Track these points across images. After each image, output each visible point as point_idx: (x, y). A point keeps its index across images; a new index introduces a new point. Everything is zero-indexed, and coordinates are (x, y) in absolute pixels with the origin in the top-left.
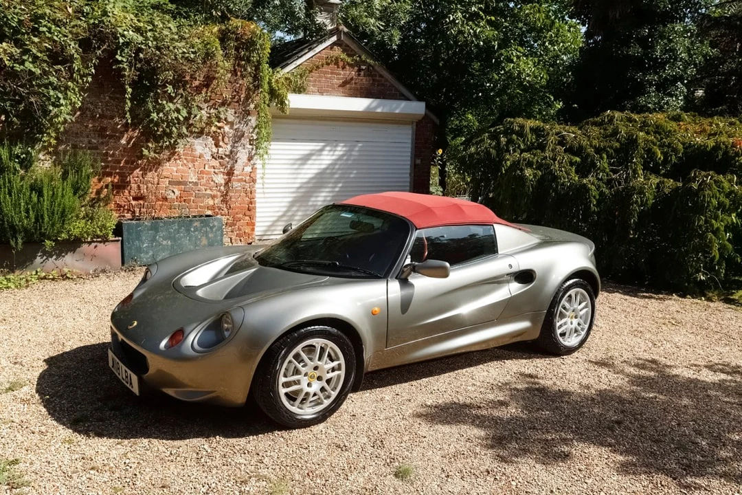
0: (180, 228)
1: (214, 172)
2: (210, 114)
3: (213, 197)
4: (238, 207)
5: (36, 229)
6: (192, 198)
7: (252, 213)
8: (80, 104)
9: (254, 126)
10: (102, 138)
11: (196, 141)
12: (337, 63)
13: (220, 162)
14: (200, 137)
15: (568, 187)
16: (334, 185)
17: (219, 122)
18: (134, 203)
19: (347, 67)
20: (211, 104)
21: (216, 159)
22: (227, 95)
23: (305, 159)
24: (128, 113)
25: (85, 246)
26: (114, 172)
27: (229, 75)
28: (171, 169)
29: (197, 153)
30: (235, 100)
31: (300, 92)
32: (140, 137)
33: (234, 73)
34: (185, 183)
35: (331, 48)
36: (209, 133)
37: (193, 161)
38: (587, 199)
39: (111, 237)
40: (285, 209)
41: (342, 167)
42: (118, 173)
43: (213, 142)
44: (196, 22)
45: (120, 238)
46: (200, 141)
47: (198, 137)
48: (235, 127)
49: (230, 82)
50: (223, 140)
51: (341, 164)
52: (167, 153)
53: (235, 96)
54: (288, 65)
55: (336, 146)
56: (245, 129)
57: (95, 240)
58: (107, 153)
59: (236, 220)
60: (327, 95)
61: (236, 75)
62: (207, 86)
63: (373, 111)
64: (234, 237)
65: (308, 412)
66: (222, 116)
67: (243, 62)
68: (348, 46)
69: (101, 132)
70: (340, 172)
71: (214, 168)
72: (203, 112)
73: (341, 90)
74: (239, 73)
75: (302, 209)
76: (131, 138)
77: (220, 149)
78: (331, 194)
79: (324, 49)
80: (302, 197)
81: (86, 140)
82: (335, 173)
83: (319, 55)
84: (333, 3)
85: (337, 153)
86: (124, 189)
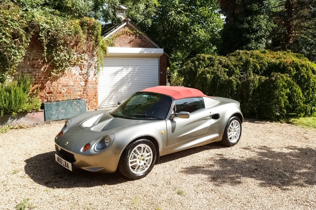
0: (68, 105)
1: (81, 81)
2: (78, 57)
3: (80, 91)
4: (91, 95)
5: (9, 108)
6: (72, 92)
7: (97, 97)
8: (25, 55)
9: (96, 61)
10: (33, 68)
12: (127, 34)
13: (83, 77)
14: (74, 66)
15: (224, 81)
16: (128, 84)
17: (82, 60)
18: (47, 95)
19: (131, 35)
20: (78, 52)
21: (81, 75)
22: (85, 48)
23: (116, 73)
24: (46, 58)
25: (29, 114)
26: (39, 82)
27: (85, 40)
28: (63, 80)
29: (73, 73)
30: (88, 51)
31: (112, 46)
32: (49, 67)
34: (68, 86)
35: (124, 28)
36: (78, 64)
37: (72, 77)
38: (232, 85)
39: (40, 110)
40: (108, 95)
42: (40, 83)
43: (80, 68)
44: (68, 18)
45: (44, 110)
46: (74, 68)
47: (73, 67)
48: (88, 62)
49: (86, 43)
51: (131, 75)
52: (60, 74)
53: (88, 49)
54: (106, 35)
55: (128, 68)
56: (92, 63)
57: (33, 111)
58: (36, 74)
59: (90, 100)
60: (123, 47)
61: (88, 40)
62: (76, 45)
63: (142, 53)
64: (89, 107)
65: (140, 173)
66: (83, 57)
67: (91, 35)
68: (131, 27)
69: (33, 66)
70: (130, 78)
71: (80, 79)
72: (75, 56)
73: (129, 44)
74: (89, 40)
75: (115, 94)
76: (46, 68)
77: (83, 71)
78: (127, 88)
79: (121, 28)
80: (115, 89)
81: (27, 69)
82: (128, 79)
83: (119, 30)
84: (124, 9)
85: (129, 71)
86: (43, 89)
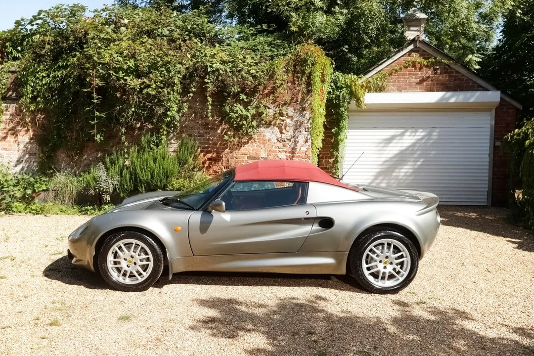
1: (279, 151)
2: (276, 111)
9: (308, 118)
10: (206, 129)
11: (266, 130)
12: (414, 66)
13: (283, 144)
14: (269, 127)
16: (413, 163)
17: (282, 116)
18: (224, 170)
19: (424, 68)
20: (276, 104)
21: (280, 142)
23: (388, 141)
24: (209, 114)
26: (212, 150)
27: (290, 84)
28: (249, 148)
29: (267, 138)
30: (294, 101)
31: (380, 91)
32: (229, 128)
33: (293, 83)
34: (258, 158)
35: (409, 55)
36: (275, 124)
37: (264, 144)
41: (420, 148)
42: (215, 151)
43: (278, 131)
46: (269, 129)
47: (267, 127)
48: (295, 119)
49: (290, 89)
50: (285, 129)
51: (420, 146)
52: (245, 139)
53: (294, 98)
55: (416, 132)
56: (302, 121)
58: (209, 139)
60: (405, 92)
61: (295, 84)
62: (273, 93)
66: (285, 113)
67: (299, 75)
68: (425, 51)
69: (206, 126)
70: (419, 152)
71: (279, 148)
72: (271, 110)
73: (418, 86)
74: (297, 83)
76: (224, 129)
77: (283, 135)
78: (411, 171)
79: (402, 56)
80: (384, 172)
81: (197, 131)
82: (415, 154)
83: (398, 61)
84: (421, 19)
85: (416, 137)
86: (219, 161)
